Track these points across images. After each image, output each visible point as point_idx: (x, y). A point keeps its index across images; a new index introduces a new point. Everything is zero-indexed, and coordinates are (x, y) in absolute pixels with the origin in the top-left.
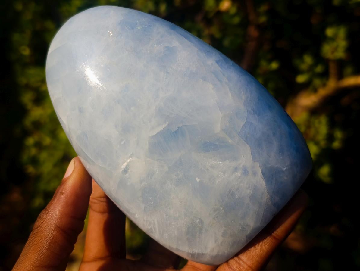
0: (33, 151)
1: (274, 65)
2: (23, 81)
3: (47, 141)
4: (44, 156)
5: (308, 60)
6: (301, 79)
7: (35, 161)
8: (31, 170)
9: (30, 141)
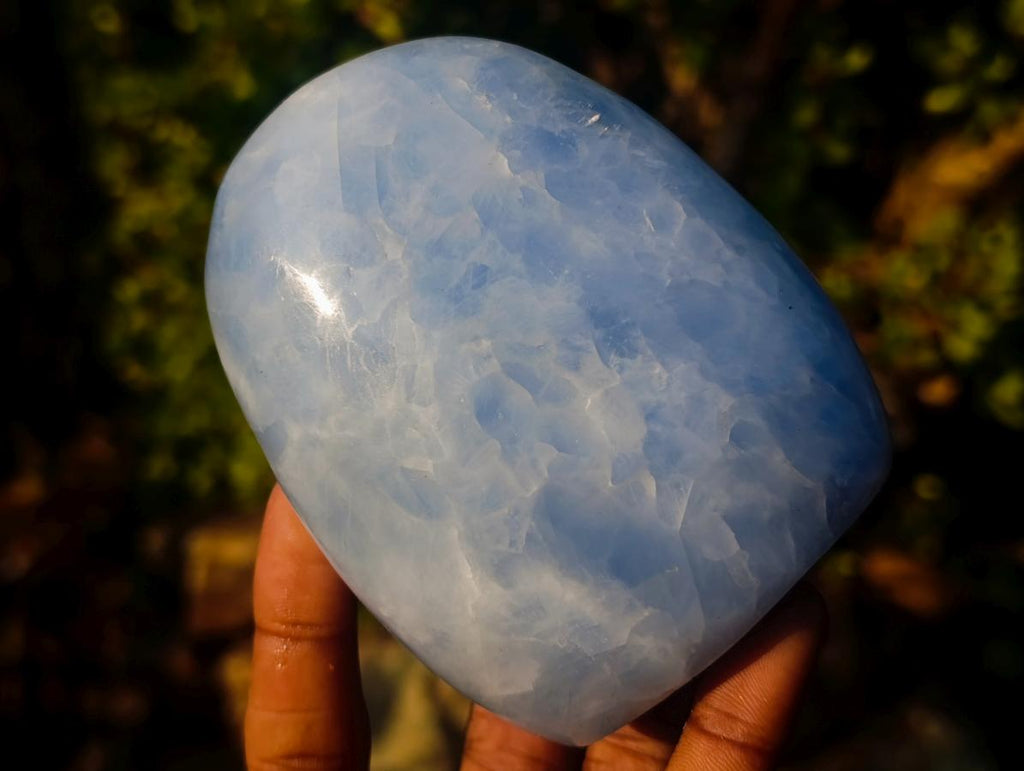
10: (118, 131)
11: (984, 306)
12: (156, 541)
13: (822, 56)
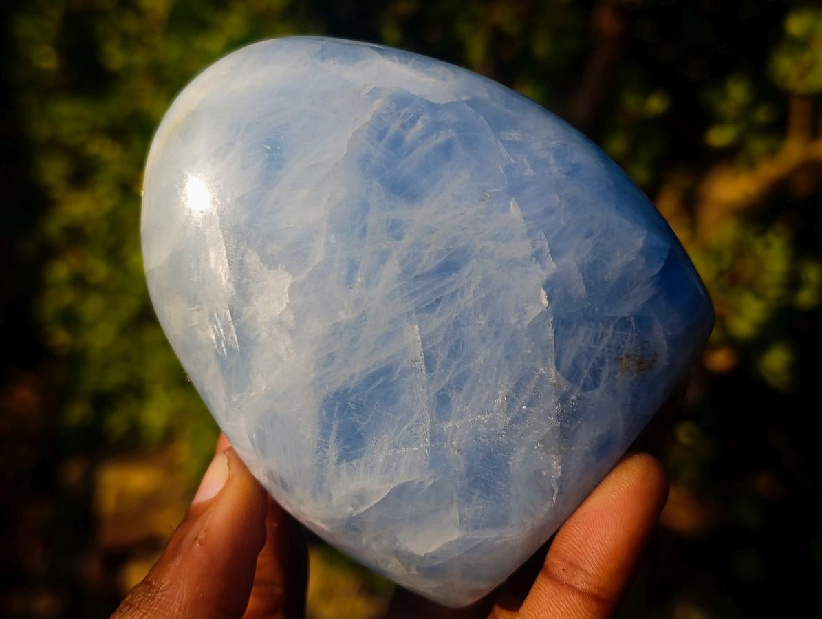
0: (68, 297)
1: (656, 104)
2: (41, 130)
3: (100, 270)
4: (92, 306)
5: (737, 92)
6: (719, 137)
7: (70, 319)
8: (61, 337)
9: (60, 271)
10: (55, 145)
11: (759, 295)
12: (74, 472)
13: (631, 101)
